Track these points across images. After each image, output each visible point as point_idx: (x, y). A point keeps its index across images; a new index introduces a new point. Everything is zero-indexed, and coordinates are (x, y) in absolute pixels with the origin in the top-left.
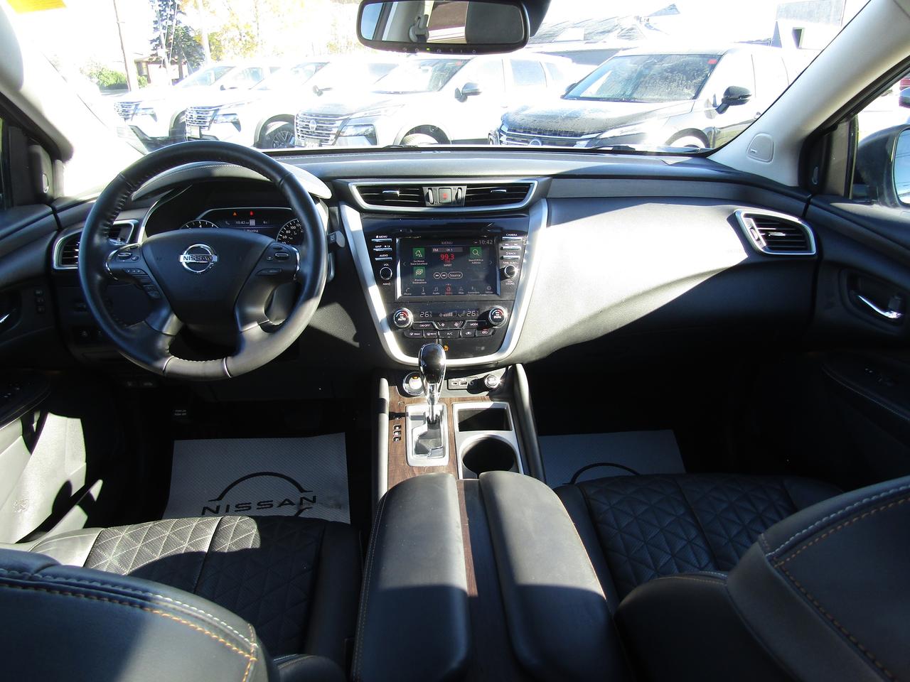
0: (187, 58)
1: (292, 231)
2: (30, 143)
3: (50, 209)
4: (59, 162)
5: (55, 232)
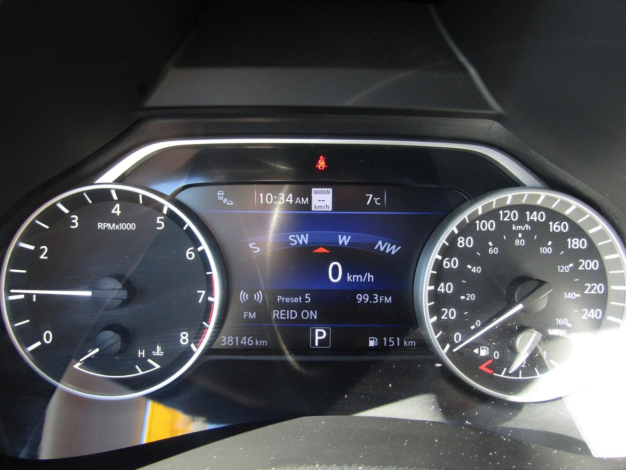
1: (482, 239)
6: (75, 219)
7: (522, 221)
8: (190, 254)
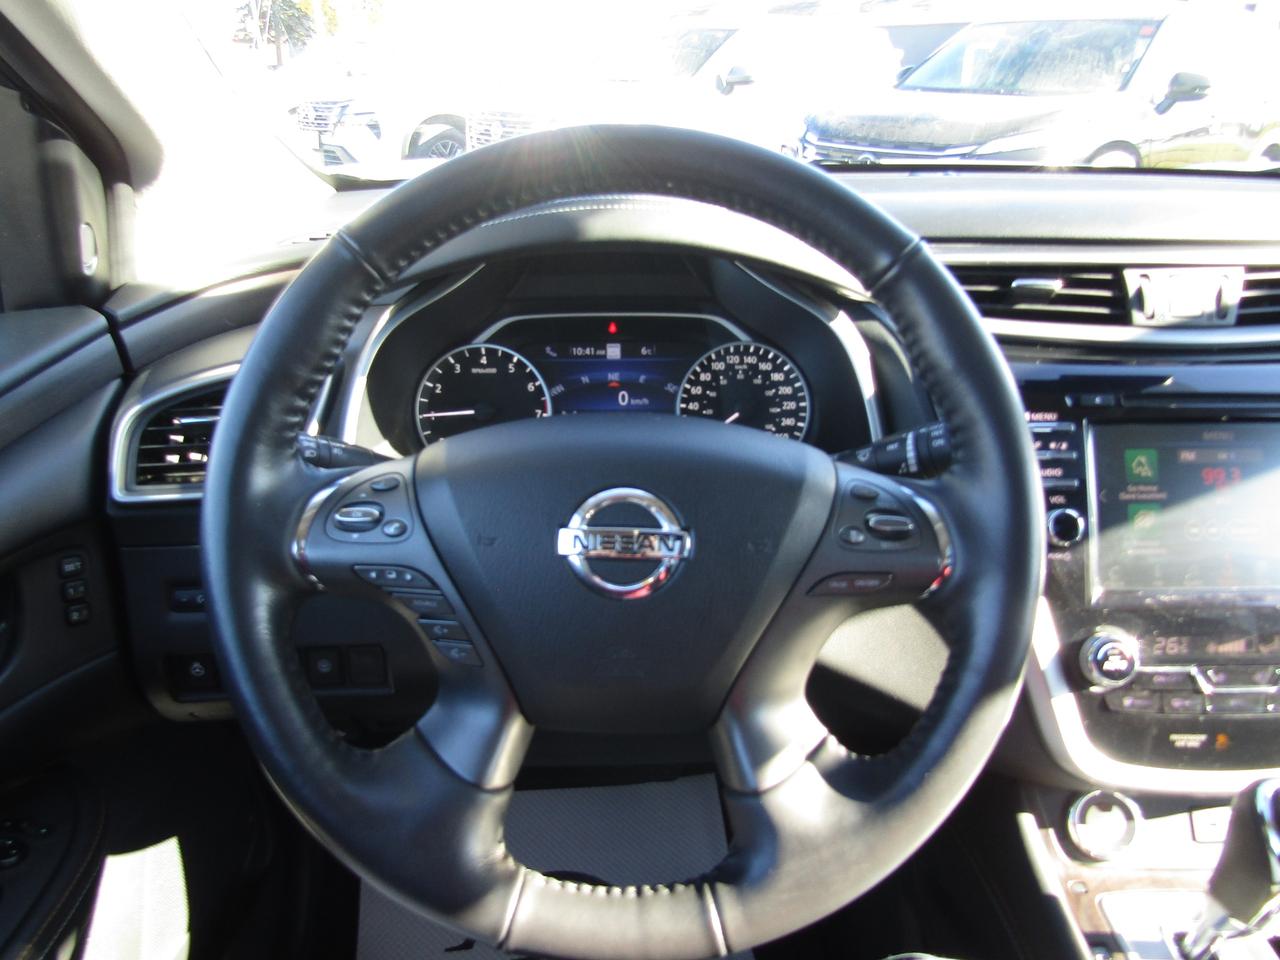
0: (289, 34)
1: (716, 374)
2: (44, 134)
3: (101, 321)
4: (123, 189)
5: (114, 385)
6: (458, 367)
7: (742, 362)
8: (531, 387)
